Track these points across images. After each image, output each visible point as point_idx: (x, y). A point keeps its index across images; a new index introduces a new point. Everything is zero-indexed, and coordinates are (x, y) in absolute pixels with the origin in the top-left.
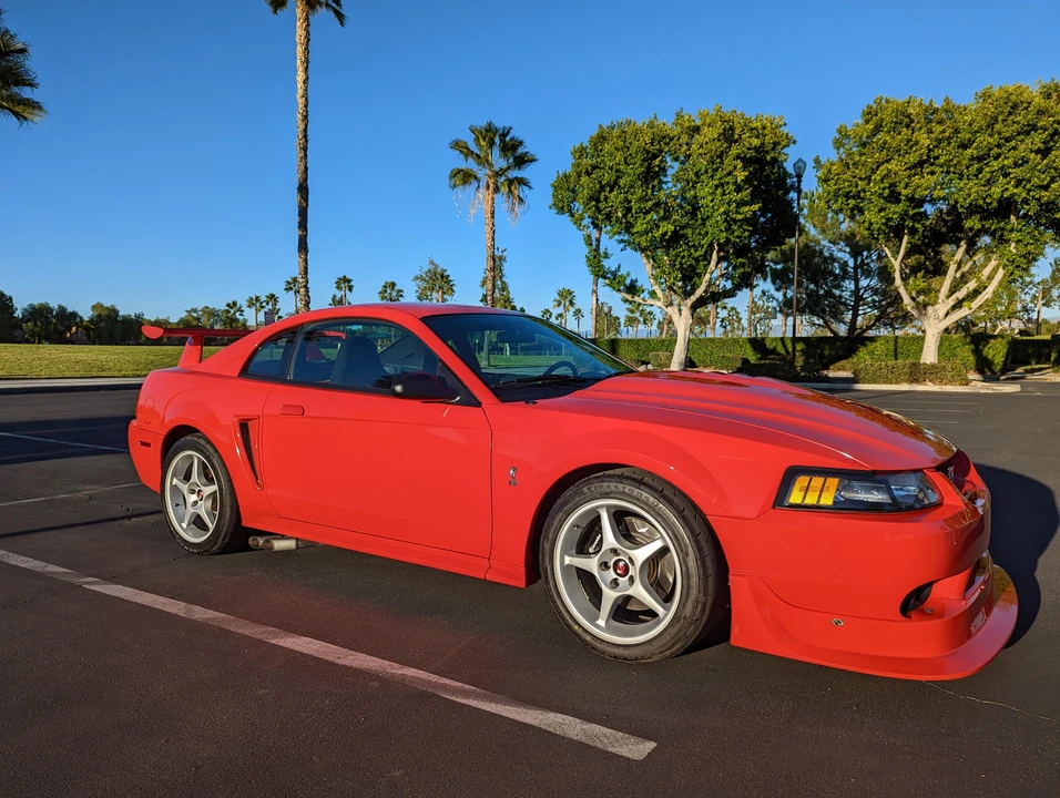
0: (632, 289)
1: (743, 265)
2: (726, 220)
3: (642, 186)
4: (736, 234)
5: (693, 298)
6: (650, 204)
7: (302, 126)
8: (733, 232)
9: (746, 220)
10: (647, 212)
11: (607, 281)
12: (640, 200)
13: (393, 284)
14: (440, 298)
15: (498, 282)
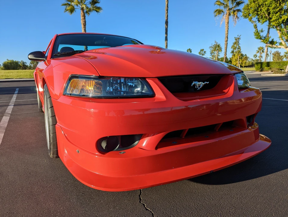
0: (272, 42)
3: (275, 3)
6: (278, 9)
7: (167, 3)
10: (277, 13)
11: (262, 40)
12: (274, 8)
13: (203, 50)
14: (217, 53)
15: (238, 46)
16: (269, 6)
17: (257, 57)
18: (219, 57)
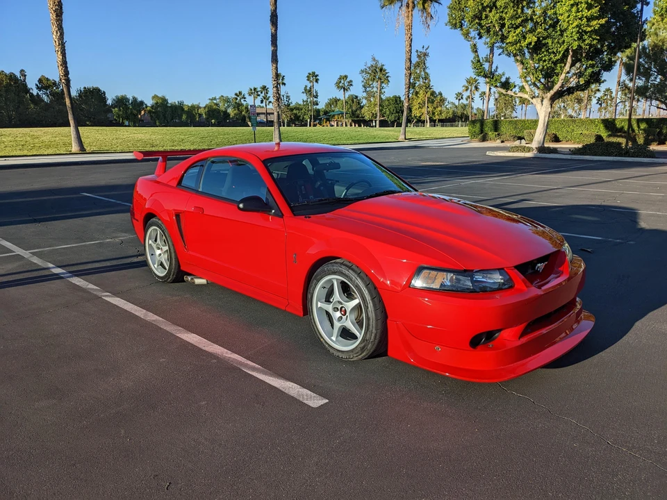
0: (506, 85)
1: (592, 66)
2: (578, 32)
3: (513, 7)
4: (587, 42)
5: (552, 92)
6: (520, 20)
8: (584, 41)
9: (595, 32)
10: (517, 27)
11: (487, 80)
12: (512, 18)
13: (346, 77)
14: (379, 86)
15: (423, 73)
16: (502, 12)
17: (462, 98)
18: (384, 97)
